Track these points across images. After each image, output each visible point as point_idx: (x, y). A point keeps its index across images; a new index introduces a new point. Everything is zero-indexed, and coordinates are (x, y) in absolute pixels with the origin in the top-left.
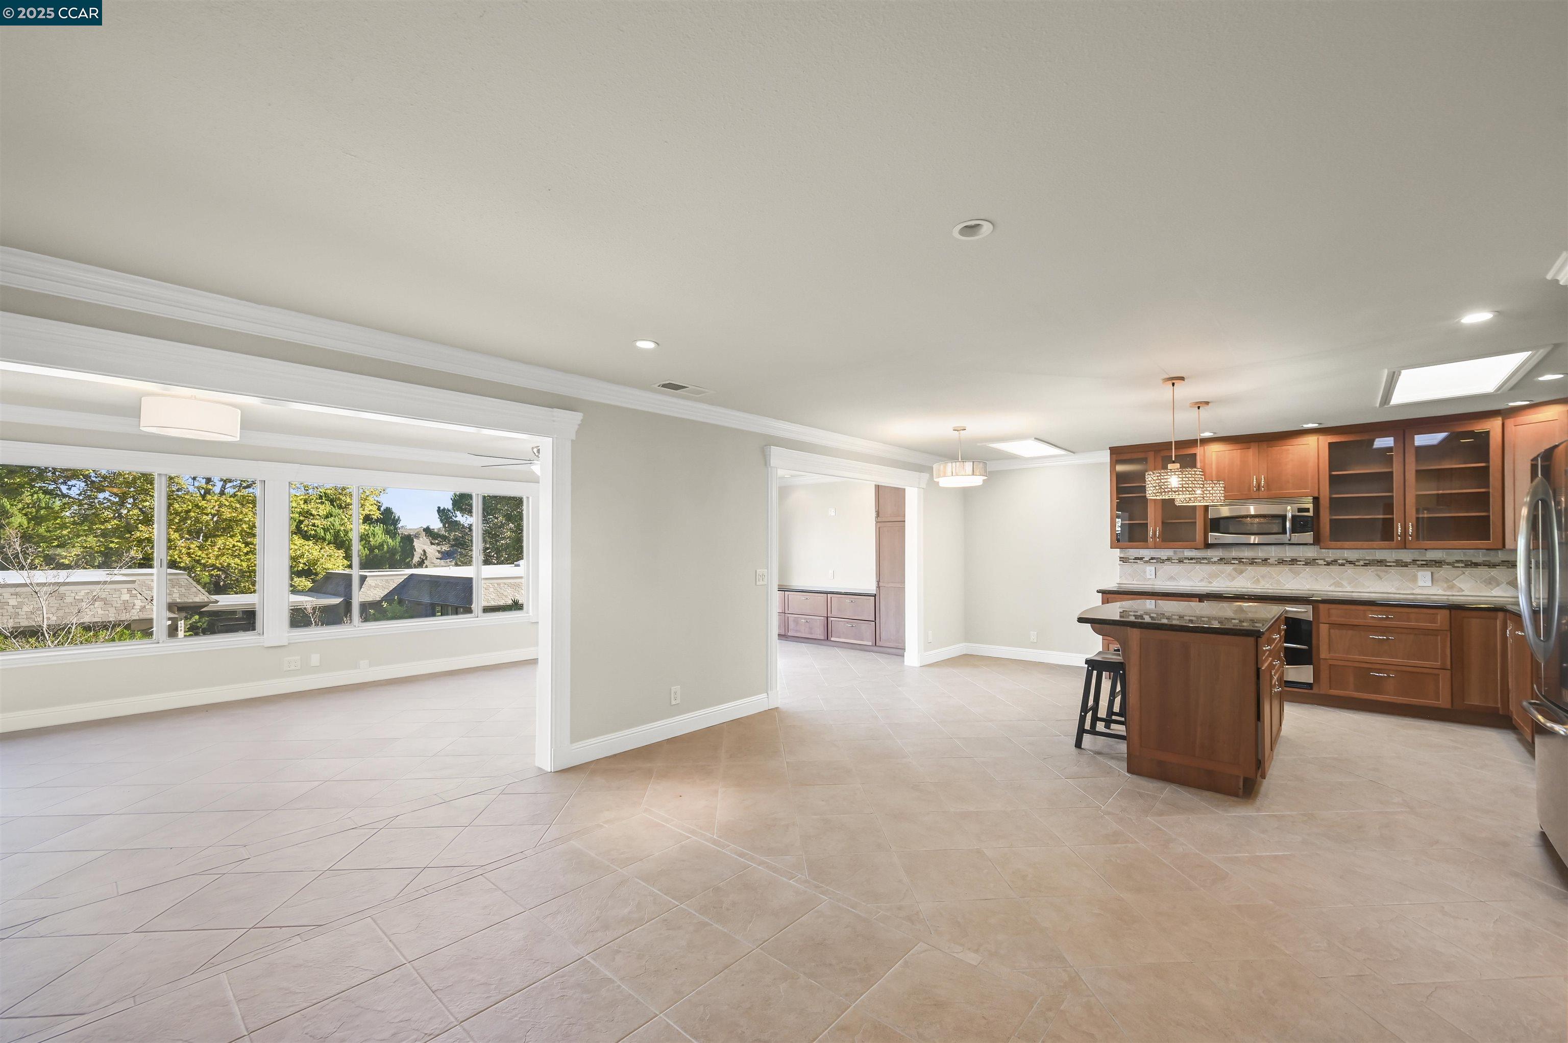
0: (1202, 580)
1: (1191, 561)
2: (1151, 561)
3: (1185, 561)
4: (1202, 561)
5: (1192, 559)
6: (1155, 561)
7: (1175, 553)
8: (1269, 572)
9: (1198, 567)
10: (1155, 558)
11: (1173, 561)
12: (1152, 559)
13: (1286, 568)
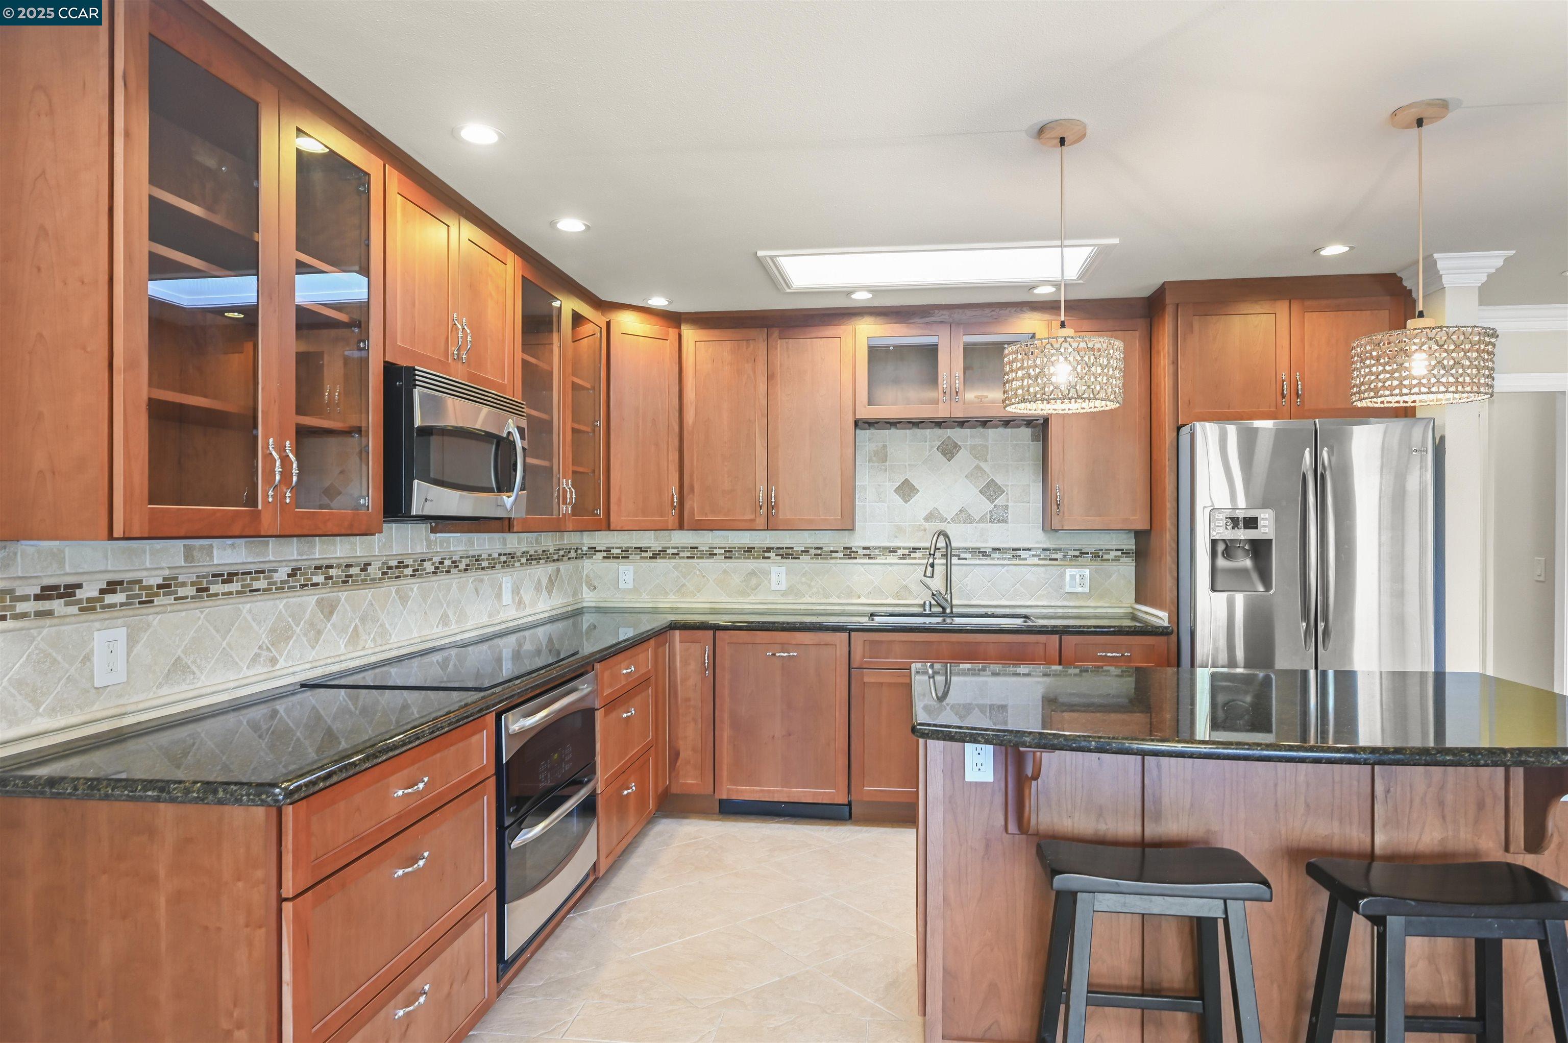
0: (256, 658)
1: (227, 588)
2: (109, 599)
3: (214, 589)
4: (256, 584)
5: (229, 578)
6: (119, 598)
7: (189, 554)
8: (372, 604)
9: (248, 606)
10: (121, 583)
11: (181, 592)
12: (112, 587)
13: (390, 588)
